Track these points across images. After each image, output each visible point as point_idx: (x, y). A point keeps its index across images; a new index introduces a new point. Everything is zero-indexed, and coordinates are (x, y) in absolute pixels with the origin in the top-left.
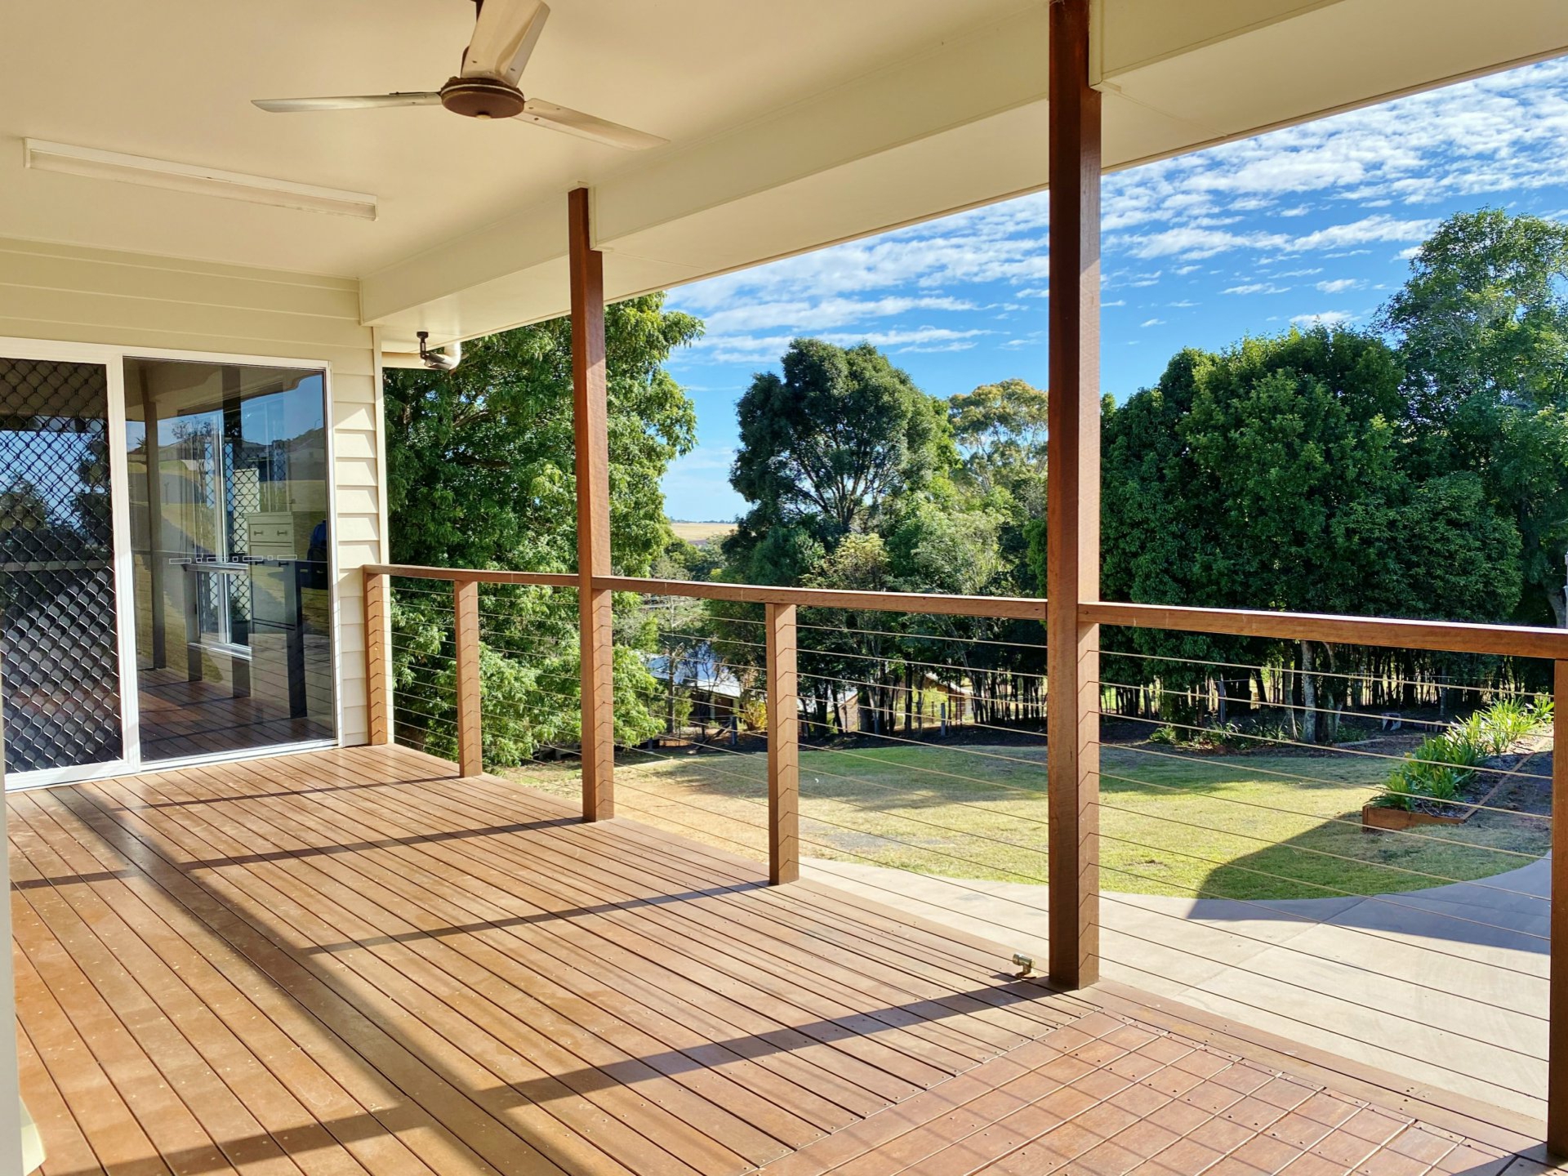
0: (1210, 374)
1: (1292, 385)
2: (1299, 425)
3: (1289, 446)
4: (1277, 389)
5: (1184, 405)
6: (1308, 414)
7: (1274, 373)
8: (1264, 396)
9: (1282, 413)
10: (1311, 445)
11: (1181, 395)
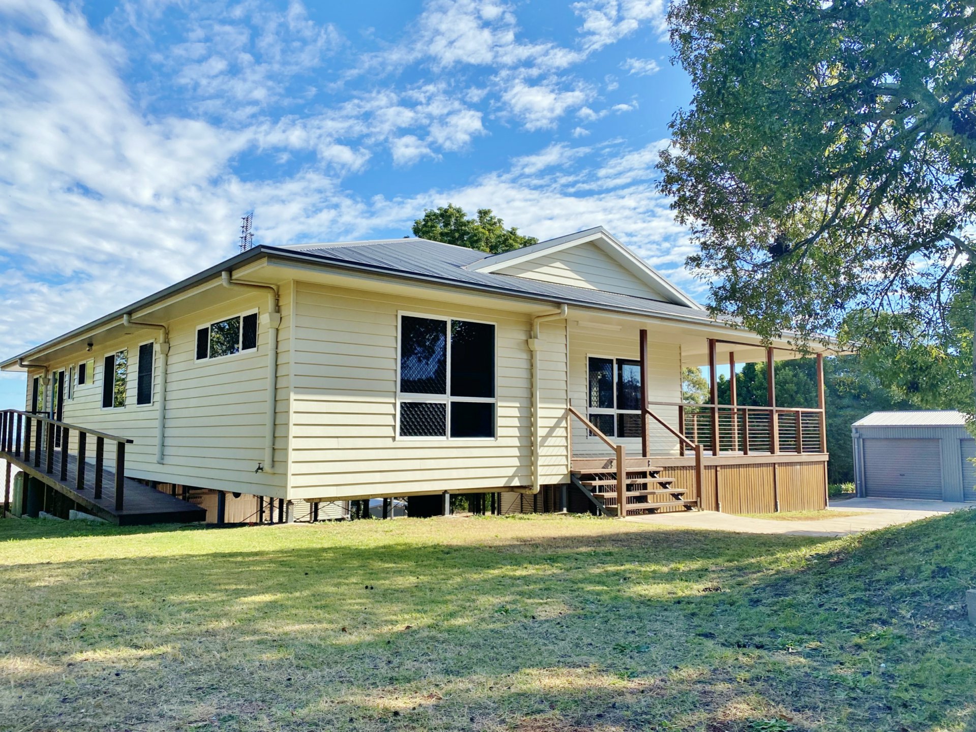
0: (762, 368)
1: (791, 373)
2: (795, 388)
3: (792, 396)
4: (786, 375)
5: (752, 379)
6: (797, 384)
7: (785, 369)
8: (781, 377)
9: (788, 383)
10: (799, 395)
11: (752, 376)
